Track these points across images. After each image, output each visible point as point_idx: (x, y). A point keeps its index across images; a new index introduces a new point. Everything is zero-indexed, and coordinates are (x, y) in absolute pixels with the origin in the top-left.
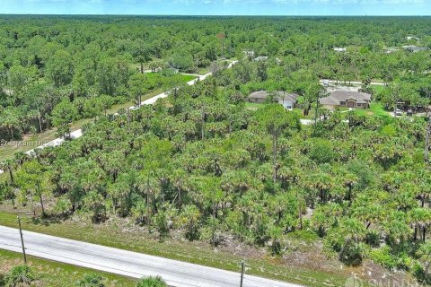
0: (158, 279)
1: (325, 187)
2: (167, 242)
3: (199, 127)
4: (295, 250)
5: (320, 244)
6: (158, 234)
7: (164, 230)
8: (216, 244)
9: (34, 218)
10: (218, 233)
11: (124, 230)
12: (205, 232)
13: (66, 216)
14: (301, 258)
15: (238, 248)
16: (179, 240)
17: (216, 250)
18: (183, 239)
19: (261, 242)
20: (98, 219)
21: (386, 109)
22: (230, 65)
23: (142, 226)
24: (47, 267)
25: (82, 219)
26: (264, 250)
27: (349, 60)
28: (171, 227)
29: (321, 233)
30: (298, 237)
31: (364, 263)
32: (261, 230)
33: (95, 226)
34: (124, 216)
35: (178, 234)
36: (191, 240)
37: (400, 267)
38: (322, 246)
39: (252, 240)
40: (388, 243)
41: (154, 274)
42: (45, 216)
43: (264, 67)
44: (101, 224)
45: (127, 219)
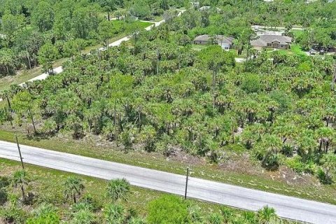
0: (124, 181)
1: (252, 111)
2: (131, 153)
3: (155, 64)
4: (228, 159)
5: (247, 154)
6: (124, 147)
7: (128, 144)
8: (168, 155)
9: (28, 136)
10: (170, 147)
11: (98, 144)
12: (159, 146)
13: (53, 134)
14: (232, 164)
15: (185, 157)
16: (140, 151)
17: (168, 159)
18: (143, 151)
19: (202, 153)
20: (77, 136)
21: (303, 49)
22: (180, 14)
23: (111, 141)
24: (40, 171)
25: (65, 136)
26: (204, 159)
27: (275, 10)
28: (133, 142)
29: (248, 146)
30: (231, 149)
31: (280, 169)
32: (203, 144)
33: (76, 141)
34: (98, 134)
35: (139, 147)
36: (149, 151)
37: (307, 171)
38: (248, 156)
39: (196, 151)
40: (299, 154)
41: (121, 177)
42: (37, 134)
43: (207, 15)
44: (80, 140)
45: (100, 136)
